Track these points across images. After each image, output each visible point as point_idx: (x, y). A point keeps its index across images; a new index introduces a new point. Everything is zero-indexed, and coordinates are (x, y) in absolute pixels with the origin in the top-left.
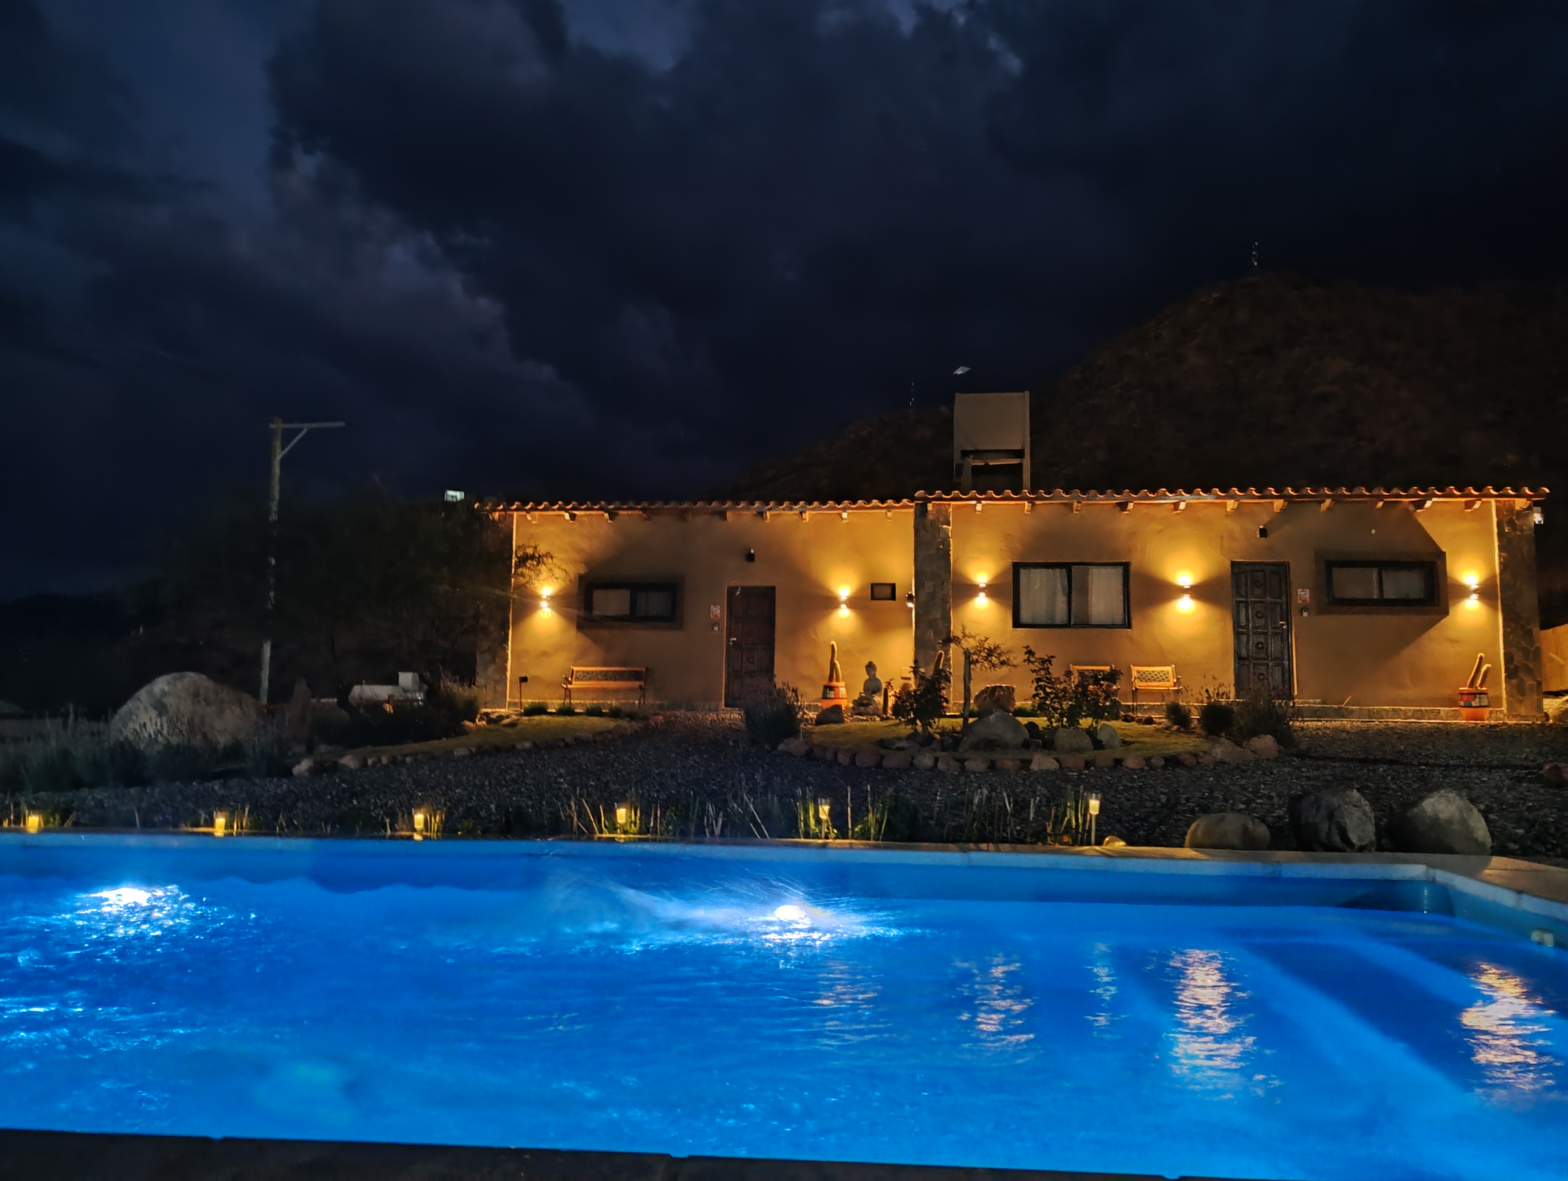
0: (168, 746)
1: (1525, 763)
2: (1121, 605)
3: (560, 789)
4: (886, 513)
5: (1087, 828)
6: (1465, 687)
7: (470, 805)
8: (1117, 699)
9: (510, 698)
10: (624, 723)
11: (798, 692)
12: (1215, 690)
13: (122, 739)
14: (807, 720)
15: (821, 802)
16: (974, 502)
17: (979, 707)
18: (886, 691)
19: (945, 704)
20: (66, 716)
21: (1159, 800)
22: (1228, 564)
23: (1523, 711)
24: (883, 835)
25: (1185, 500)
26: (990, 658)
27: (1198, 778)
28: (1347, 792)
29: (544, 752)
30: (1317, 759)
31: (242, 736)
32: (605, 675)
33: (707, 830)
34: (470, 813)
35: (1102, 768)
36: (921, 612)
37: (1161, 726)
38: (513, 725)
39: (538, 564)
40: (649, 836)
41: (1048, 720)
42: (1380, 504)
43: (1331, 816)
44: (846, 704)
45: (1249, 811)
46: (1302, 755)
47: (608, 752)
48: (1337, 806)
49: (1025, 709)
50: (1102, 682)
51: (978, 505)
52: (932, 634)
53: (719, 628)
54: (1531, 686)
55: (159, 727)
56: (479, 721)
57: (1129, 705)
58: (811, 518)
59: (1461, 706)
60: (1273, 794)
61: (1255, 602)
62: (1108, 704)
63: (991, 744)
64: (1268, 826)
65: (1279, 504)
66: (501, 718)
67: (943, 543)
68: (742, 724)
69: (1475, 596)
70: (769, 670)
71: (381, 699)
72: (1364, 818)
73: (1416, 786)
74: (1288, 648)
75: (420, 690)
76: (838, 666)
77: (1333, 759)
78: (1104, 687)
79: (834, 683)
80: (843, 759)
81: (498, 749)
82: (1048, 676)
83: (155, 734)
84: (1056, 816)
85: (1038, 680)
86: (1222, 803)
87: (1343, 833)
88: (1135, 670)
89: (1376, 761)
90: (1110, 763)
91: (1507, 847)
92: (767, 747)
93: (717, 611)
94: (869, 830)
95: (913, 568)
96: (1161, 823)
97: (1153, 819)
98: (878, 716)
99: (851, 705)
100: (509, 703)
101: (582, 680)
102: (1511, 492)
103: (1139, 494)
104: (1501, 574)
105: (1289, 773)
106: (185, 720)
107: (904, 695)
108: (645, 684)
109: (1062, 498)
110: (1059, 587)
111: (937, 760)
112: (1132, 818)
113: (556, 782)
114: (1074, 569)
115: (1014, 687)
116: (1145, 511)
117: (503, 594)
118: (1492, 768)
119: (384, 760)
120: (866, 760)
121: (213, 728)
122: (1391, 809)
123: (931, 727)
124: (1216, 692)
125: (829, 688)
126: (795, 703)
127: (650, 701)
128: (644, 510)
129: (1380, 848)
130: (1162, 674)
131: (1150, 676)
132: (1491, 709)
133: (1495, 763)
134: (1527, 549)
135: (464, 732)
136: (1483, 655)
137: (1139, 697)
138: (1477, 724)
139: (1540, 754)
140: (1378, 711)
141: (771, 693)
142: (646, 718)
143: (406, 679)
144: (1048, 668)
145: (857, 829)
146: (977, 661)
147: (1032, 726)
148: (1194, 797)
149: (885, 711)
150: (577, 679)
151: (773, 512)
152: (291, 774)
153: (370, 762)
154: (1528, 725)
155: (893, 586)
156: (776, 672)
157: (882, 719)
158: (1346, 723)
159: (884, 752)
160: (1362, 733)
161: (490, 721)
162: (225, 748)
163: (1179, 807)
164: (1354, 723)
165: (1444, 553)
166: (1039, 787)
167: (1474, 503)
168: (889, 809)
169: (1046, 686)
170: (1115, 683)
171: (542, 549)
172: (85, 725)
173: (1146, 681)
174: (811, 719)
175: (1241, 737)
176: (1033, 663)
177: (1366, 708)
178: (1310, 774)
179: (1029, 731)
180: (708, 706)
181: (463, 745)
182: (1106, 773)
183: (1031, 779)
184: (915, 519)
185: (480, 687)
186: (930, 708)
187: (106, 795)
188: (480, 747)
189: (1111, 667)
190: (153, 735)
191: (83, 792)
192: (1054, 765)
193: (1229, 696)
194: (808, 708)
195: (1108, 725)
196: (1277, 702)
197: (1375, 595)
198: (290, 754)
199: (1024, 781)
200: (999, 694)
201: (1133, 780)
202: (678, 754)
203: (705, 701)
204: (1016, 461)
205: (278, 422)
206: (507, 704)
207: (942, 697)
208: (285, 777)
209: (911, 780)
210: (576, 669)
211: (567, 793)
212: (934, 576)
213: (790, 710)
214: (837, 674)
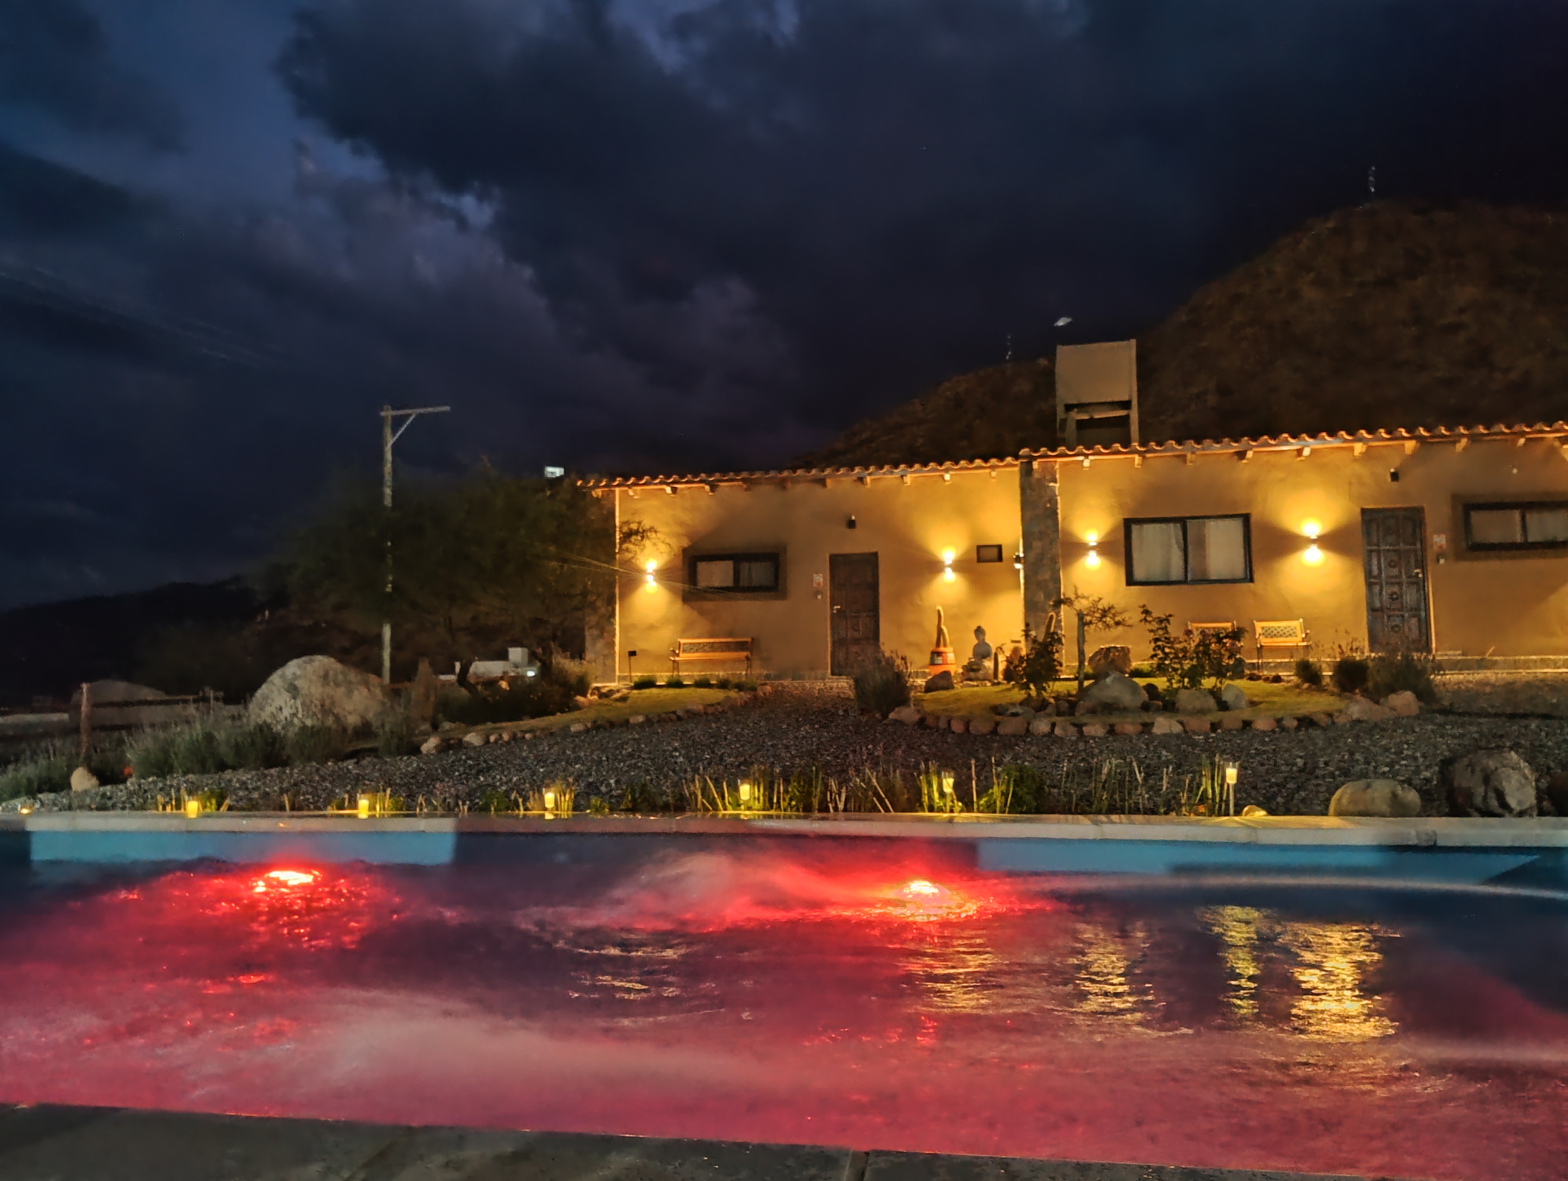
0: (304, 728)
2: (1242, 557)
3: (676, 763)
4: (990, 473)
5: (1224, 798)
7: (591, 780)
8: (1242, 657)
9: (620, 671)
10: (733, 694)
11: (906, 659)
12: (1348, 644)
13: (260, 722)
14: (916, 687)
15: (944, 775)
16: (1081, 458)
17: (1094, 669)
18: (996, 654)
19: (1058, 668)
20: (207, 701)
21: (1295, 764)
22: (1358, 510)
24: (1009, 808)
25: (1309, 445)
26: (1104, 619)
27: (1335, 739)
28: (1502, 753)
29: (656, 725)
30: (1462, 714)
31: (370, 716)
32: (712, 647)
33: (830, 805)
34: (594, 788)
35: (1229, 731)
36: (1030, 574)
37: (1289, 684)
38: (624, 699)
39: (642, 540)
40: (772, 812)
41: (1168, 681)
42: (1522, 441)
43: (1487, 779)
45: (1393, 774)
46: (1445, 712)
47: (719, 724)
48: (1493, 768)
49: (1143, 670)
50: (1225, 641)
51: (1086, 460)
52: (1042, 596)
53: (822, 597)
55: (294, 710)
56: (591, 695)
57: (1253, 664)
58: (914, 480)
60: (1418, 754)
61: (1388, 550)
62: (1232, 662)
63: (1110, 708)
64: (1417, 790)
65: (1410, 446)
66: (611, 692)
67: (1050, 501)
68: (851, 693)
70: (875, 635)
71: (495, 675)
72: (1523, 781)
74: (1425, 599)
75: (531, 666)
76: (946, 631)
77: (1478, 715)
78: (1227, 645)
79: (942, 649)
80: (957, 727)
81: (612, 725)
82: (1166, 635)
83: (290, 716)
84: (1191, 786)
85: (1156, 640)
86: (1363, 767)
87: (1500, 796)
88: (1259, 626)
89: (1525, 716)
90: (1239, 725)
92: (878, 715)
93: (821, 579)
94: (995, 802)
95: (1020, 528)
96: (1299, 789)
97: (1291, 785)
98: (990, 681)
99: (961, 671)
100: (619, 677)
101: (689, 652)
103: (1259, 441)
105: (1433, 731)
106: (318, 703)
107: (1015, 661)
108: (751, 654)
109: (1174, 449)
110: (1174, 541)
111: (1053, 725)
112: (1268, 784)
113: (672, 757)
114: (1190, 524)
115: (1130, 647)
116: (1265, 459)
117: (609, 568)
119: (506, 737)
120: (980, 727)
121: (343, 709)
122: (1549, 768)
123: (1045, 690)
124: (1350, 646)
125: (936, 654)
126: (904, 671)
127: (756, 672)
128: (743, 480)
129: (1542, 813)
130: (1288, 629)
131: (1275, 632)
135: (578, 707)
137: (1264, 653)
140: (1525, 661)
141: (879, 662)
142: (754, 689)
143: (516, 654)
144: (1166, 627)
145: (982, 802)
146: (1091, 623)
147: (1151, 688)
148: (1333, 760)
149: (996, 677)
150: (684, 651)
151: (873, 477)
152: (421, 752)
153: (492, 738)
155: (1000, 547)
156: (882, 638)
157: (994, 684)
158: (1490, 675)
159: (998, 718)
160: (1510, 688)
161: (602, 696)
162: (354, 729)
163: (1318, 771)
164: (1499, 676)
166: (1164, 752)
168: (1014, 780)
169: (1164, 647)
170: (1239, 641)
171: (647, 524)
172: (225, 709)
173: (1272, 638)
174: (920, 686)
175: (1376, 695)
176: (1150, 622)
177: (1512, 658)
178: (1456, 731)
179: (1148, 692)
180: (813, 674)
181: (578, 721)
182: (1235, 736)
183: (1155, 744)
184: (1021, 479)
185: (589, 662)
186: (1043, 672)
187: (249, 777)
188: (595, 722)
189: (1233, 625)
190: (289, 718)
191: (228, 774)
192: (1177, 729)
193: (1364, 653)
194: (917, 675)
195: (1233, 686)
196: (1416, 656)
197: (1519, 538)
198: (417, 732)
199: (1147, 745)
200: (1114, 655)
201: (1263, 743)
202: (789, 725)
203: (812, 669)
204: (1122, 413)
205: (388, 410)
206: (617, 678)
207: (1055, 660)
208: (415, 755)
209: (1028, 747)
210: (682, 641)
211: (684, 767)
212: (1042, 536)
213: (899, 677)
214: (945, 640)
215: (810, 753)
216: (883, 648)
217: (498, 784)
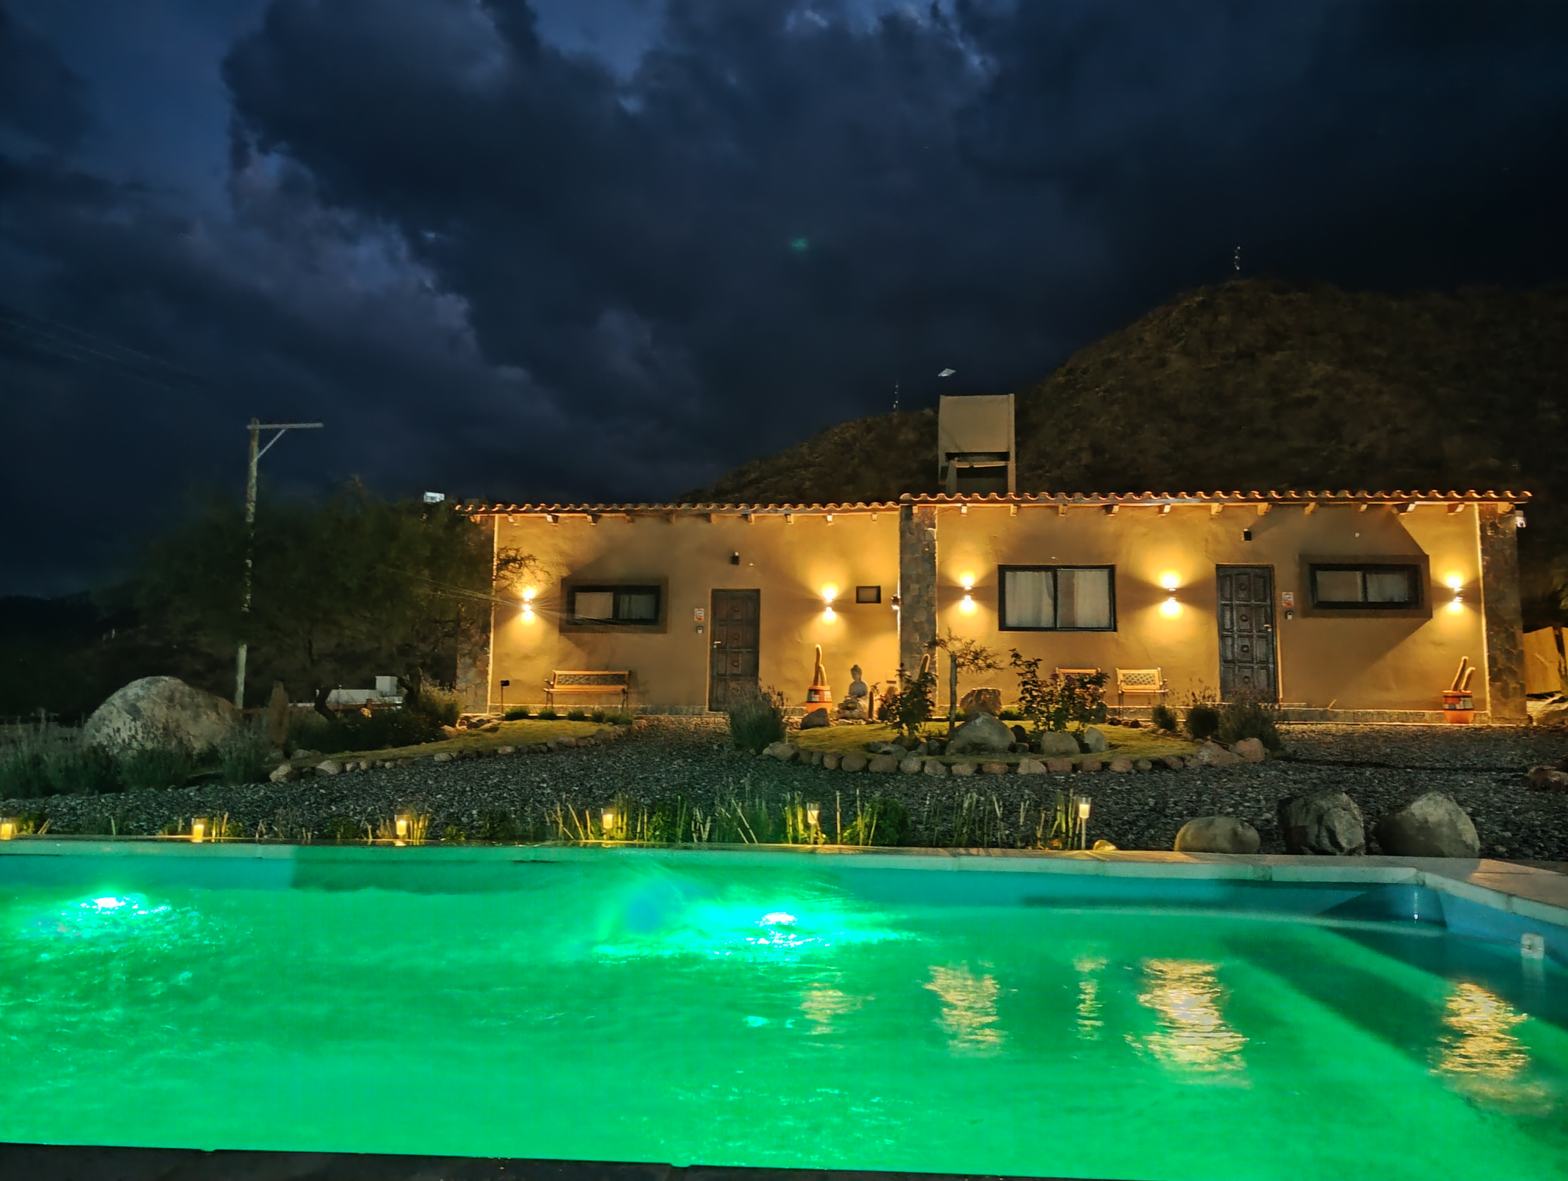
0: (143, 752)
1: (1511, 766)
2: (1107, 607)
3: (543, 794)
4: (871, 516)
5: (1077, 832)
6: (1449, 690)
7: (452, 811)
8: (1104, 702)
9: (491, 702)
10: (607, 727)
11: (784, 696)
12: (1201, 692)
13: (95, 744)
14: (792, 723)
15: (810, 806)
16: (959, 505)
17: (965, 710)
18: (871, 694)
19: (931, 708)
20: (37, 720)
21: (1147, 804)
22: (1213, 567)
23: (1507, 714)
24: (872, 840)
25: (1170, 503)
26: (976, 661)
27: (1185, 781)
28: (1336, 795)
29: (526, 756)
30: (1304, 761)
31: (217, 741)
32: (587, 679)
33: (694, 835)
34: (454, 819)
35: (1089, 772)
36: (907, 615)
37: (1147, 729)
38: (494, 729)
39: (520, 568)
40: (636, 841)
41: (1035, 723)
42: (1364, 507)
43: (1320, 819)
44: (831, 708)
45: (1237, 814)
46: (1288, 758)
47: (590, 756)
48: (1326, 809)
49: (1012, 713)
50: (1088, 686)
51: (963, 507)
52: (918, 638)
53: (703, 632)
54: (1515, 688)
55: (133, 732)
56: (460, 725)
57: (1114, 709)
58: (797, 519)
59: (1445, 710)
60: (1261, 797)
61: (1240, 605)
62: (1094, 707)
63: (978, 748)
64: (1257, 829)
65: (1263, 507)
66: (481, 722)
67: (928, 545)
68: (727, 728)
69: (1458, 600)
70: (753, 672)
71: (358, 704)
72: (1353, 821)
73: (1402, 789)
74: (1273, 653)
75: (398, 694)
76: (823, 669)
77: (1318, 762)
78: (1090, 690)
79: (819, 687)
80: (830, 763)
81: (479, 755)
82: (1034, 679)
83: (129, 739)
84: (1046, 821)
85: (1025, 683)
86: (1210, 807)
87: (1332, 836)
88: (1121, 673)
89: (1361, 765)
90: (1098, 766)
91: (1494, 850)
92: (752, 751)
93: (702, 614)
94: (858, 835)
95: (899, 570)
96: (1150, 826)
97: (1142, 823)
98: (864, 720)
99: (837, 709)
100: (490, 706)
101: (564, 684)
102: (1493, 496)
103: (1125, 497)
104: (1484, 577)
105: (1276, 777)
106: (161, 726)
107: (890, 700)
108: (628, 687)
109: (1047, 500)
110: (1044, 589)
111: (923, 764)
112: (1120, 822)
113: (539, 788)
114: (1060, 572)
115: (1000, 690)
116: (1130, 514)
117: (484, 596)
118: (1479, 770)
119: (363, 766)
120: (853, 763)
121: (188, 733)
122: (1379, 812)
123: (917, 730)
124: (1202, 695)
125: (814, 691)
126: (780, 707)
127: (633, 706)
128: (627, 512)
129: (1370, 852)
130: (1148, 677)
131: (1136, 679)
132: (1475, 712)
133: (1480, 766)
134: (1510, 551)
135: (444, 737)
136: (1467, 658)
137: (1125, 699)
138: (1461, 727)
139: (1524, 756)
140: (1363, 714)
141: (756, 697)
142: (629, 723)
143: (384, 682)
144: (1034, 671)
145: (845, 834)
146: (963, 664)
147: (1018, 730)
148: (1182, 800)
149: (871, 716)
150: (559, 683)
151: (757, 515)
152: (270, 780)
153: (349, 767)
154: (1512, 728)
155: (878, 589)
156: (760, 675)
157: (868, 723)
158: (1331, 726)
159: (870, 755)
160: (1348, 737)
161: (471, 725)
162: (199, 754)
163: (1168, 811)
164: (1340, 726)
165: (1427, 557)
166: (1027, 791)
167: (1456, 506)
168: (878, 813)
169: (1032, 690)
170: (1101, 686)
171: (525, 551)
172: (56, 730)
173: (1132, 684)
174: (796, 722)
175: (1227, 741)
176: (1019, 666)
177: (1351, 711)
178: (1297, 777)
179: (1016, 734)
180: (691, 710)
181: (443, 750)
182: (1094, 776)
183: (1019, 783)
184: (901, 522)
185: (460, 691)
186: (916, 712)
187: (78, 801)
188: (461, 752)
189: (1097, 671)
190: (127, 740)
191: (55, 799)
192: (1042, 769)
193: (1215, 699)
194: (793, 712)
195: (1095, 729)
196: (1263, 705)
197: (1360, 598)
198: (266, 759)
199: (1012, 785)
200: (985, 697)
201: (1121, 784)
202: (662, 758)
203: (689, 704)
204: (1001, 464)
205: (256, 423)
206: (488, 708)
207: (928, 700)
208: (262, 783)
209: (898, 784)
210: (558, 672)
211: (551, 798)
212: (919, 579)
213: (776, 714)
214: (822, 678)
215: (681, 786)
216: (760, 683)
217: (351, 813)
